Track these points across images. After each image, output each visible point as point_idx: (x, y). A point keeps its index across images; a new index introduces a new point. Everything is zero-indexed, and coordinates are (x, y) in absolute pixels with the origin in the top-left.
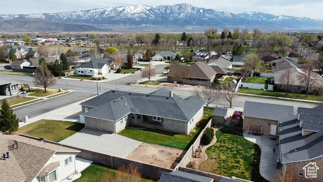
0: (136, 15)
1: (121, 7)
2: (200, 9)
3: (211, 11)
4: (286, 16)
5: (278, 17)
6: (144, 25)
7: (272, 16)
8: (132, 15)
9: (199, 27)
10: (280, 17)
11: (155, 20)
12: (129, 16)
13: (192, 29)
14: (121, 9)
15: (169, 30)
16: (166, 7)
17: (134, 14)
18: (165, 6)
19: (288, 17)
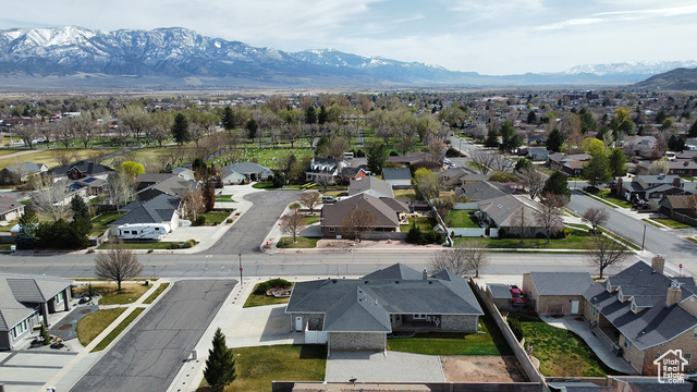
0: (58, 51)
1: (16, 30)
2: (214, 41)
3: (238, 46)
4: (384, 60)
5: (370, 60)
6: (82, 75)
7: (358, 60)
8: (47, 49)
9: (217, 79)
10: (373, 61)
11: (109, 64)
12: (41, 53)
13: (200, 83)
14: (16, 35)
15: (147, 85)
16: (135, 35)
17: (54, 47)
18: (132, 33)
19: (388, 60)
